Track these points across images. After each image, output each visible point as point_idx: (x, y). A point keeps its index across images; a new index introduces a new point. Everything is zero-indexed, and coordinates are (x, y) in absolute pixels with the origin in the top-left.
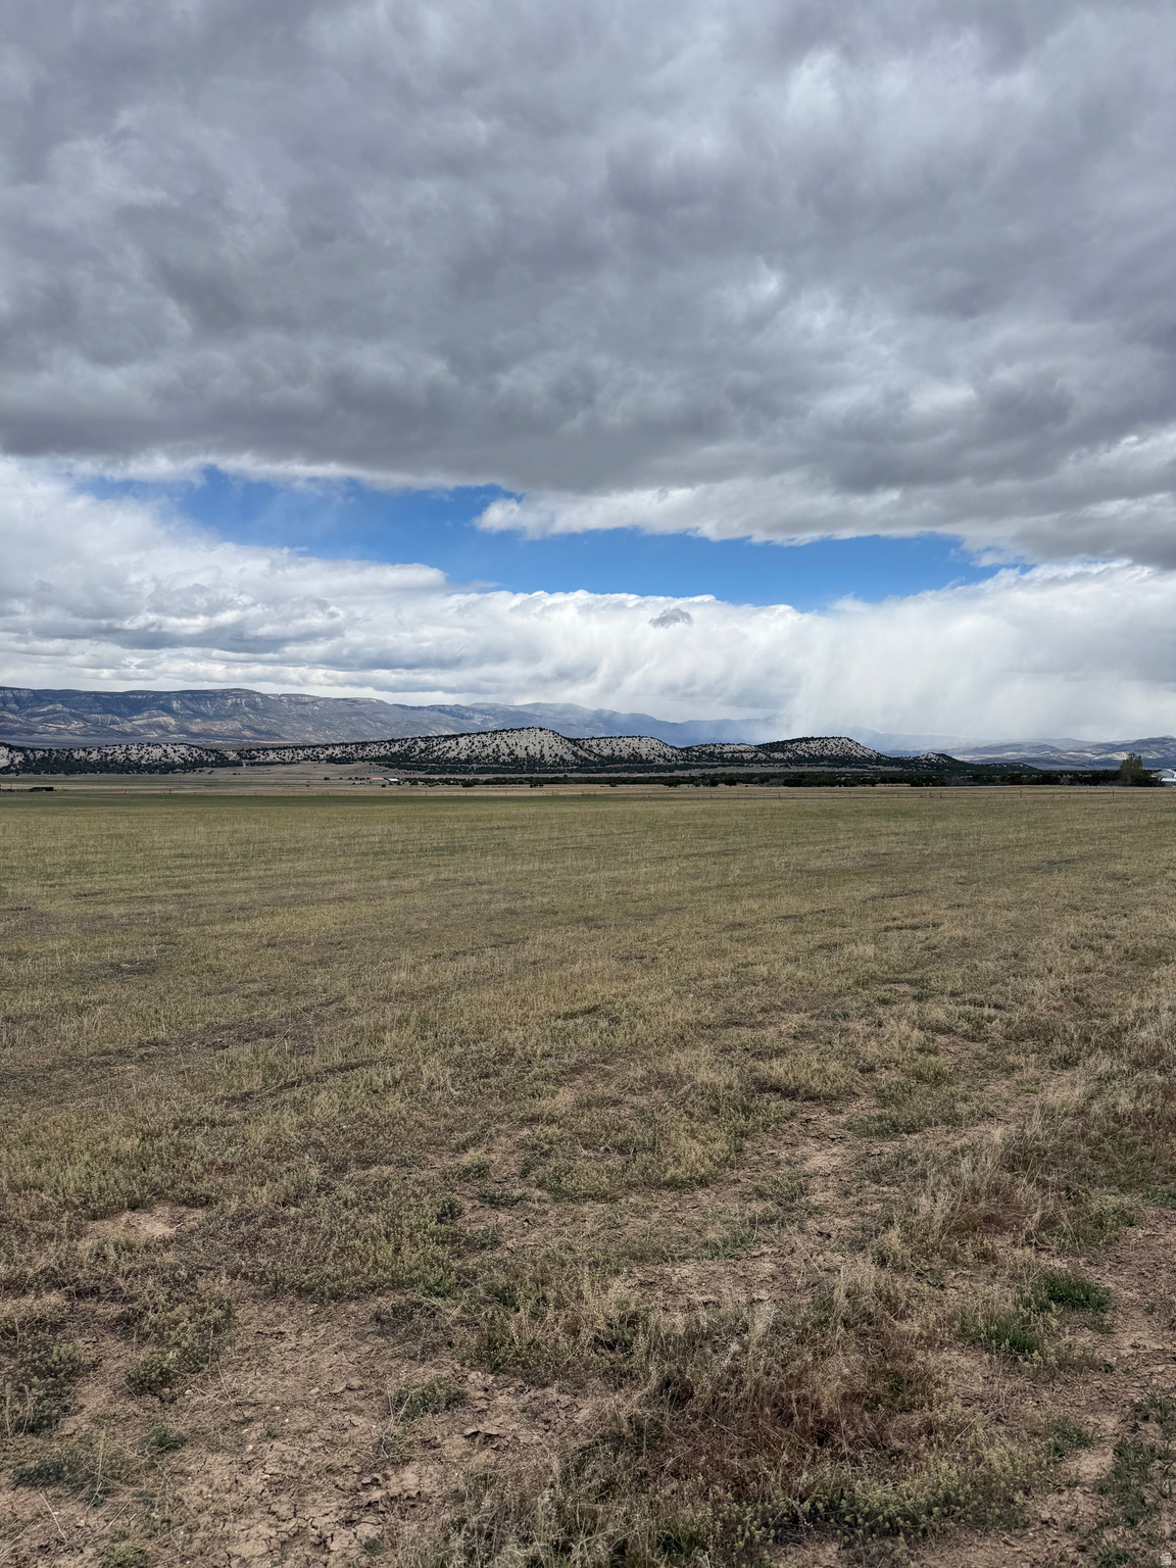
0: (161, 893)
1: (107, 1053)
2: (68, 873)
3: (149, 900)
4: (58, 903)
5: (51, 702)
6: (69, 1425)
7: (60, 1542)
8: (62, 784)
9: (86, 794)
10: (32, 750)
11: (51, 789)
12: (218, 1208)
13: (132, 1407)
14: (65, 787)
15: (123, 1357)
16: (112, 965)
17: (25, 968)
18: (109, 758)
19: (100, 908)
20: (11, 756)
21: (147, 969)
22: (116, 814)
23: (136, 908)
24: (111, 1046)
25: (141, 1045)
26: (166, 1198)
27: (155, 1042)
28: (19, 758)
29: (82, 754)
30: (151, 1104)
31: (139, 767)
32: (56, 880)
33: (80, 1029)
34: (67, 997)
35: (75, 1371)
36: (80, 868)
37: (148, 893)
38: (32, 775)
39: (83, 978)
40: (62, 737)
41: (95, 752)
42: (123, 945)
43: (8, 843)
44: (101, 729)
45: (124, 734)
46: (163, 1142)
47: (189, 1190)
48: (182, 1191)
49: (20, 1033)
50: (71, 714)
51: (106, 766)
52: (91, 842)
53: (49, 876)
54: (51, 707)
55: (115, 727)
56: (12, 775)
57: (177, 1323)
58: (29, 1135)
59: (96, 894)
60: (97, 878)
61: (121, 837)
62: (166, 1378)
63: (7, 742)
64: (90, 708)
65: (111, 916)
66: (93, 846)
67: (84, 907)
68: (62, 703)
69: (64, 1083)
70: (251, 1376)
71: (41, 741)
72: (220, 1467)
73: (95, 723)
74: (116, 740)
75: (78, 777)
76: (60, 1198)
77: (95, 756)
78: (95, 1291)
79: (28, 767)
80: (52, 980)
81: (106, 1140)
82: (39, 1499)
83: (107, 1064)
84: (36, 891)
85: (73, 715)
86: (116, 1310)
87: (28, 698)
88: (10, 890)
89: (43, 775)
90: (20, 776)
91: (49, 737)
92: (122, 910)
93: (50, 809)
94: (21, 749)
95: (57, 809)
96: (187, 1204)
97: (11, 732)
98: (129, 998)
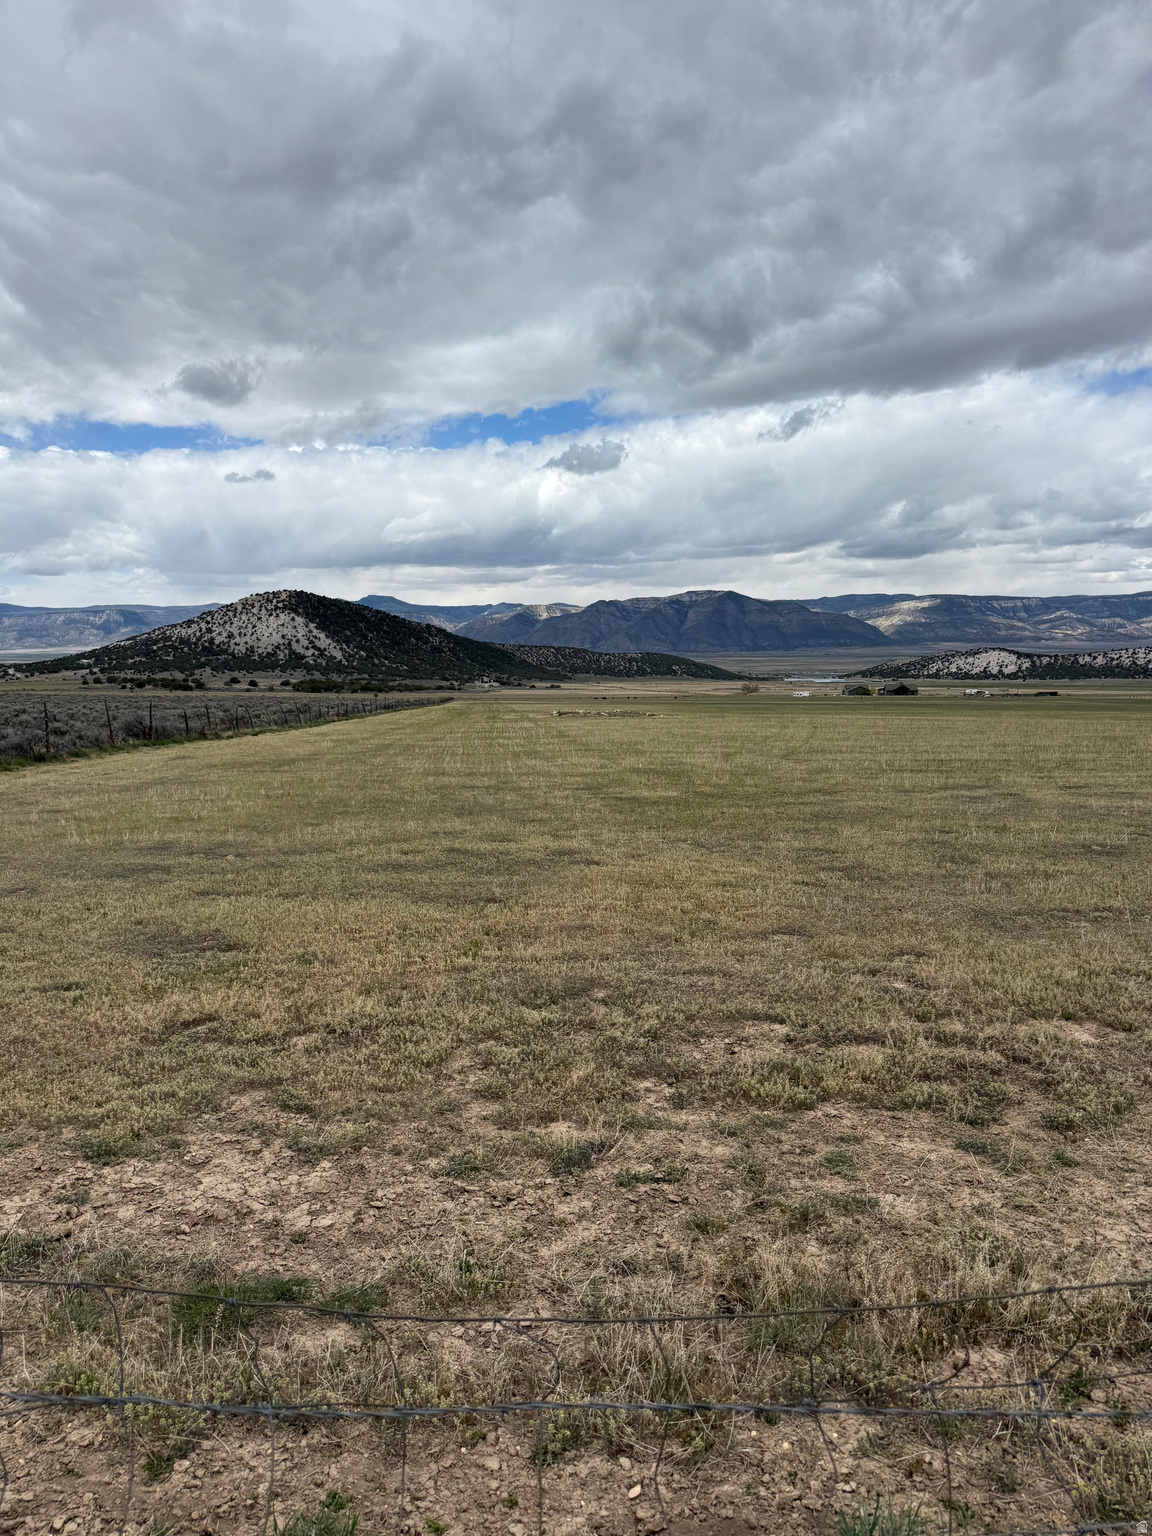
0: (1145, 791)
1: (1065, 910)
2: (1058, 767)
3: (1132, 796)
4: (1044, 792)
5: (1058, 609)
6: (995, 1129)
7: (980, 1182)
8: (1066, 689)
9: (1089, 699)
10: (1039, 656)
11: (1055, 694)
12: (1138, 1033)
13: (1042, 1134)
14: (1069, 692)
15: (1039, 1104)
16: (1083, 846)
17: (1008, 839)
18: (1115, 662)
19: (1082, 799)
20: (1019, 662)
21: (1115, 852)
22: (1117, 718)
23: (1116, 802)
24: (1070, 906)
25: (1096, 909)
26: (1095, 1018)
27: (1110, 909)
28: (1026, 664)
29: (1087, 659)
30: (1096, 953)
31: (1146, 671)
32: (1046, 774)
33: (1045, 890)
34: (1041, 866)
35: (1004, 1100)
36: (1070, 764)
37: (1131, 790)
38: (1038, 681)
39: (1054, 853)
40: (1068, 643)
41: (1101, 657)
42: (1097, 831)
43: (1008, 740)
44: (1108, 633)
45: (1131, 637)
46: (1101, 980)
47: (1116, 1017)
48: (1109, 1016)
49: (995, 885)
50: (1078, 620)
51: (1111, 671)
52: (1085, 743)
53: (1040, 770)
54: (1059, 613)
55: (1122, 631)
56: (1020, 681)
57: (1085, 1095)
58: (992, 954)
59: (1081, 787)
60: (1084, 774)
61: (1115, 739)
62: (1070, 1125)
63: (1016, 649)
64: (1096, 612)
65: (1091, 807)
66: (1087, 746)
67: (1067, 798)
68: (1067, 608)
69: (1026, 926)
70: (1141, 1148)
71: (1047, 647)
72: (1101, 1188)
73: (1102, 627)
74: (1123, 644)
75: (1082, 682)
76: (1010, 997)
77: (1100, 660)
78: (1026, 1061)
79: (1035, 672)
80: (1028, 851)
81: (1052, 968)
82: (971, 1159)
83: (1064, 918)
84: (1025, 781)
85: (1079, 620)
86: (1039, 1075)
87: (1036, 606)
88: (1003, 779)
89: (1048, 681)
90: (1027, 681)
91: (1056, 644)
92: (1103, 802)
93: (1053, 713)
94: (1028, 656)
95: (1059, 712)
96: (1112, 1027)
97: (1021, 640)
98: (1093, 873)
